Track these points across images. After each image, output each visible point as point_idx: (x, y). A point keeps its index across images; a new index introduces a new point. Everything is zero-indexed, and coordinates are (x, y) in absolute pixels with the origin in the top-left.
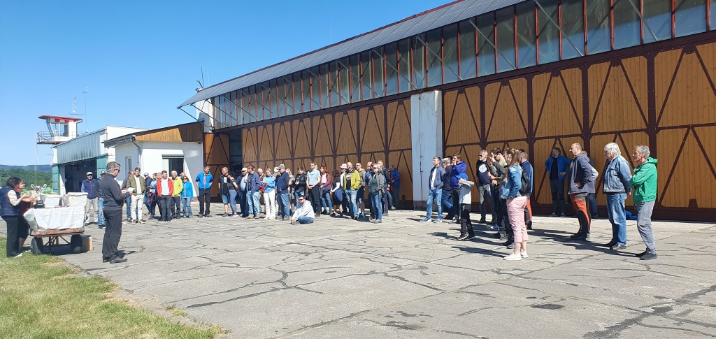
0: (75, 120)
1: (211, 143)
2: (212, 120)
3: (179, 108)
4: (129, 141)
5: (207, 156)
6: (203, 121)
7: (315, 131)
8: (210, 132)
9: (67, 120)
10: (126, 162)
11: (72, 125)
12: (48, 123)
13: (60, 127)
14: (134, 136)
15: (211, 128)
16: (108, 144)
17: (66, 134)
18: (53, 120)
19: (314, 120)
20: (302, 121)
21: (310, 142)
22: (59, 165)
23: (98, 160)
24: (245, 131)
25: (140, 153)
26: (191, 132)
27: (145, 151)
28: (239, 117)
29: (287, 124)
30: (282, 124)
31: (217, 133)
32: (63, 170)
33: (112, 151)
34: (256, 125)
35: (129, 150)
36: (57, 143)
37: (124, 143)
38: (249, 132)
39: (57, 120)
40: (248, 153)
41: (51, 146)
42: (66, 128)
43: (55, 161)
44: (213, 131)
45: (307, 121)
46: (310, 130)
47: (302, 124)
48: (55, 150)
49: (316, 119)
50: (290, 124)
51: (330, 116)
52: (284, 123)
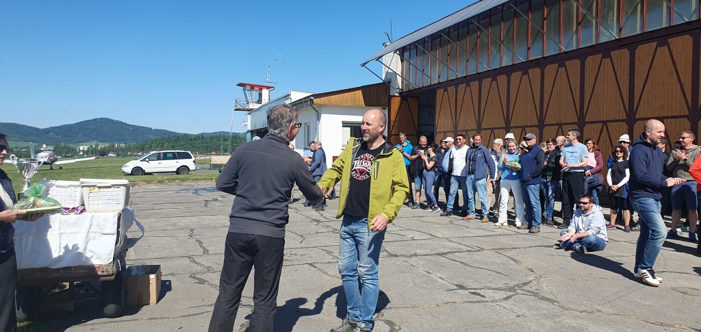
0: (268, 88)
1: (397, 108)
2: (399, 79)
3: (363, 65)
4: (308, 105)
5: (392, 124)
6: (389, 83)
7: (548, 86)
8: (397, 94)
9: (261, 88)
11: (265, 92)
12: (244, 90)
13: (255, 94)
14: (312, 98)
15: (398, 91)
17: (259, 101)
18: (248, 88)
19: (546, 70)
20: (525, 72)
21: (538, 102)
22: (252, 132)
24: (440, 92)
25: (319, 118)
26: (375, 95)
28: (434, 74)
29: (502, 79)
30: (494, 79)
31: (405, 95)
34: (455, 83)
35: (308, 115)
36: (251, 110)
37: (302, 107)
38: (446, 93)
39: (252, 87)
40: (442, 121)
41: (247, 112)
42: (260, 95)
43: (249, 128)
44: (400, 93)
45: (535, 73)
46: (539, 86)
47: (525, 77)
48: (249, 116)
49: (551, 69)
50: (506, 78)
51: (577, 62)
52: (498, 77)
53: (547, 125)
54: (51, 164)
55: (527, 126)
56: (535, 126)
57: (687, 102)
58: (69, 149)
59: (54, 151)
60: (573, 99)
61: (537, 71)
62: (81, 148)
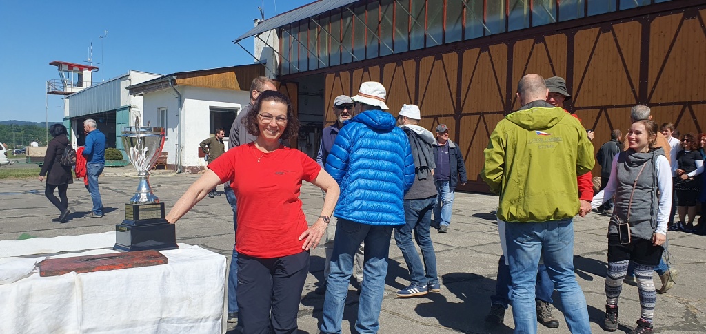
0: (90, 68)
3: (237, 42)
4: (167, 86)
6: (265, 64)
9: (81, 68)
10: (158, 116)
11: (87, 75)
12: (59, 70)
13: (74, 76)
14: (174, 77)
16: (134, 90)
17: (80, 84)
18: (66, 67)
19: (464, 55)
20: (439, 57)
21: (454, 90)
22: (71, 119)
23: (117, 113)
24: (330, 78)
25: (180, 104)
27: (188, 103)
29: (410, 64)
32: (75, 124)
33: (138, 101)
34: (351, 66)
35: (165, 97)
36: (70, 93)
37: (158, 88)
38: (337, 78)
39: (71, 67)
41: (63, 96)
42: (80, 77)
43: (67, 115)
45: (451, 58)
46: (456, 72)
47: (439, 62)
48: (67, 101)
49: (471, 54)
50: (415, 63)
51: (504, 47)
52: (404, 62)
53: (465, 114)
55: (440, 116)
56: (451, 115)
57: (634, 91)
60: (499, 87)
61: (454, 55)
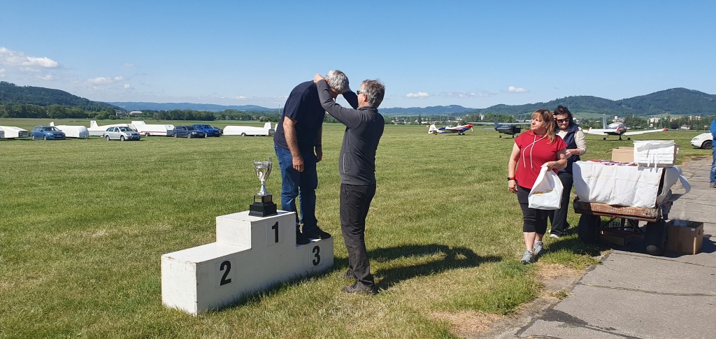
54: (620, 135)
58: (640, 121)
59: (625, 122)
62: (652, 120)
